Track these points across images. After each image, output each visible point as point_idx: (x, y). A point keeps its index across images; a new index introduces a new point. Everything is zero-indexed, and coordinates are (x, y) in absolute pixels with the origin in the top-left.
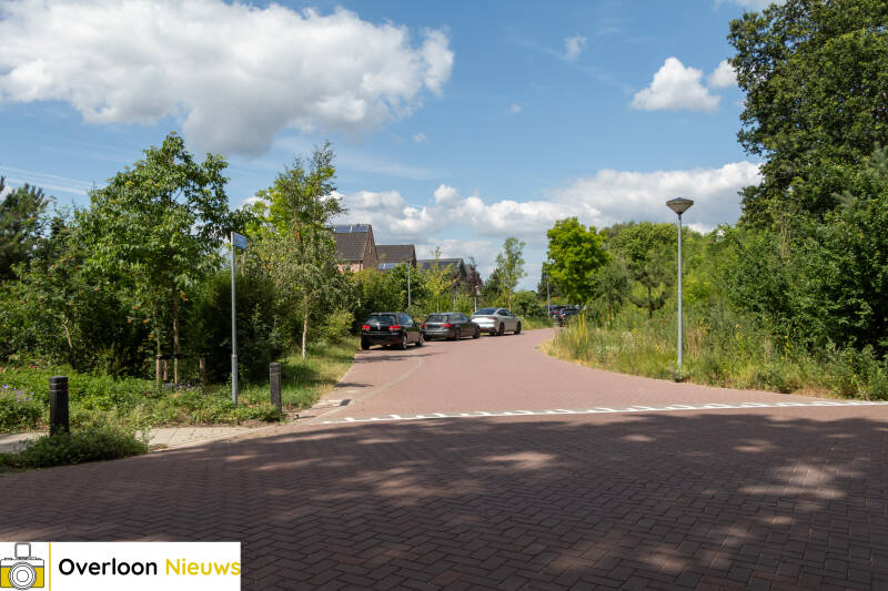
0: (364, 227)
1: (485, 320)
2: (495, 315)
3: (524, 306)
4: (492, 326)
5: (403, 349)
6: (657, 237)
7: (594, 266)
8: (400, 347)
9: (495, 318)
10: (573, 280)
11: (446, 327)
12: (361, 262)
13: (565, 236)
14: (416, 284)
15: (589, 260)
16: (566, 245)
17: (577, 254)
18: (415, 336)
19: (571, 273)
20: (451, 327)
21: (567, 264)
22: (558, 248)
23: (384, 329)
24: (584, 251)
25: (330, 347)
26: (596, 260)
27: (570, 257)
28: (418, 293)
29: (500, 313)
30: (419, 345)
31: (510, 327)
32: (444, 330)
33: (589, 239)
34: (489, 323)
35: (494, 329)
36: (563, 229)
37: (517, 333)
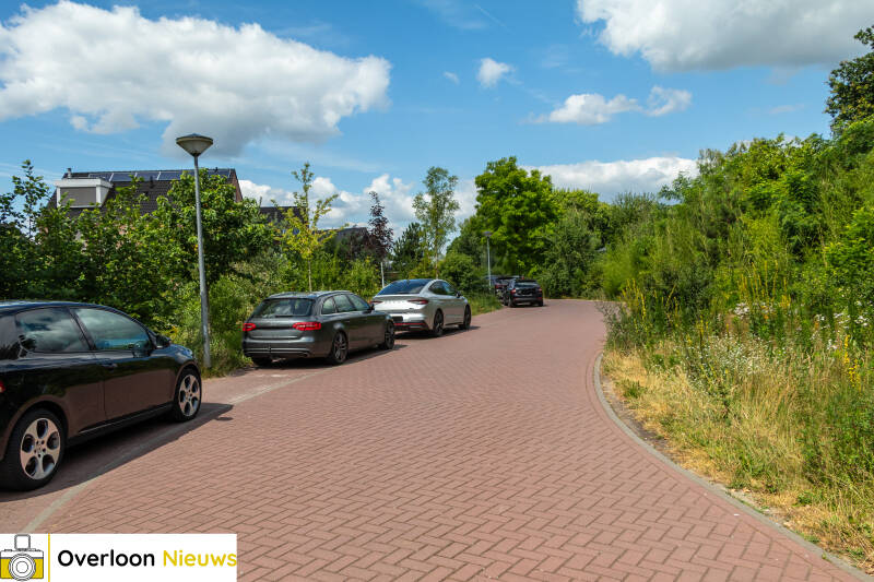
1: (403, 305)
2: (425, 293)
4: (419, 316)
7: (538, 222)
9: (425, 301)
10: (514, 242)
11: (305, 331)
13: (500, 183)
15: (533, 215)
16: (502, 194)
17: (518, 206)
19: (509, 233)
20: (321, 331)
21: (505, 220)
22: (490, 200)
24: (527, 201)
26: (542, 214)
27: (508, 210)
29: (431, 290)
31: (453, 317)
32: (303, 340)
33: (532, 187)
34: (412, 311)
35: (422, 323)
36: (497, 173)
37: (464, 326)
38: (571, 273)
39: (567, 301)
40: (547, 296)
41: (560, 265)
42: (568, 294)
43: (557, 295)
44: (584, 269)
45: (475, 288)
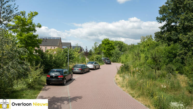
0: (59, 38)
3: (97, 59)
4: (93, 67)
5: (64, 85)
6: (118, 43)
7: (111, 49)
9: (94, 65)
11: (80, 70)
12: (58, 46)
13: (106, 42)
14: (71, 55)
15: (111, 48)
16: (106, 44)
17: (108, 46)
19: (107, 51)
20: (82, 70)
21: (106, 49)
22: (104, 45)
24: (110, 46)
28: (71, 58)
29: (95, 63)
31: (97, 67)
32: (80, 71)
33: (111, 44)
34: (92, 66)
35: (93, 68)
36: (105, 41)
37: (99, 68)
38: (116, 58)
39: (115, 63)
40: (112, 62)
41: (114, 57)
42: (116, 62)
43: (114, 62)
44: (118, 58)
45: (100, 61)
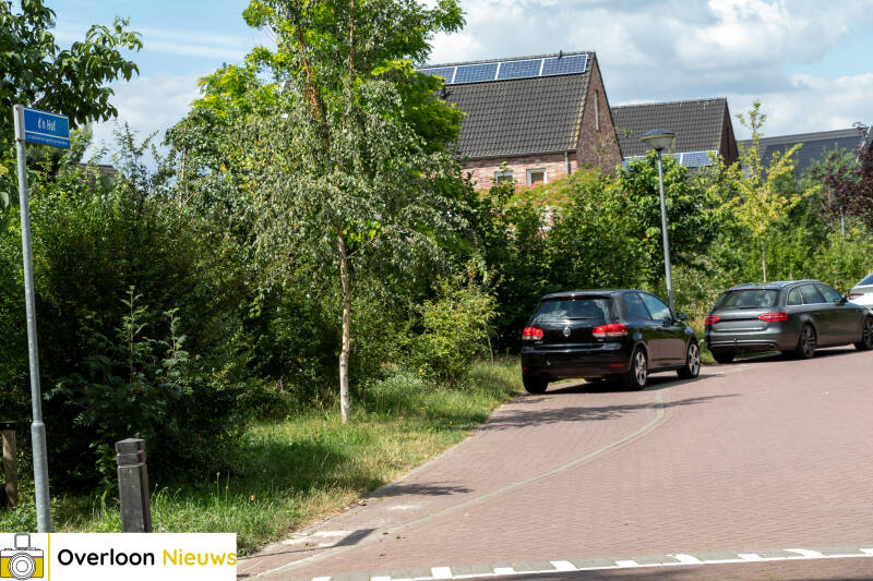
0: (576, 58)
5: (638, 388)
8: (626, 383)
11: (771, 322)
12: (571, 154)
14: (688, 209)
18: (674, 349)
20: (787, 322)
23: (581, 335)
25: (431, 391)
28: (688, 237)
30: (686, 375)
32: (769, 331)
